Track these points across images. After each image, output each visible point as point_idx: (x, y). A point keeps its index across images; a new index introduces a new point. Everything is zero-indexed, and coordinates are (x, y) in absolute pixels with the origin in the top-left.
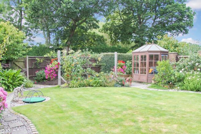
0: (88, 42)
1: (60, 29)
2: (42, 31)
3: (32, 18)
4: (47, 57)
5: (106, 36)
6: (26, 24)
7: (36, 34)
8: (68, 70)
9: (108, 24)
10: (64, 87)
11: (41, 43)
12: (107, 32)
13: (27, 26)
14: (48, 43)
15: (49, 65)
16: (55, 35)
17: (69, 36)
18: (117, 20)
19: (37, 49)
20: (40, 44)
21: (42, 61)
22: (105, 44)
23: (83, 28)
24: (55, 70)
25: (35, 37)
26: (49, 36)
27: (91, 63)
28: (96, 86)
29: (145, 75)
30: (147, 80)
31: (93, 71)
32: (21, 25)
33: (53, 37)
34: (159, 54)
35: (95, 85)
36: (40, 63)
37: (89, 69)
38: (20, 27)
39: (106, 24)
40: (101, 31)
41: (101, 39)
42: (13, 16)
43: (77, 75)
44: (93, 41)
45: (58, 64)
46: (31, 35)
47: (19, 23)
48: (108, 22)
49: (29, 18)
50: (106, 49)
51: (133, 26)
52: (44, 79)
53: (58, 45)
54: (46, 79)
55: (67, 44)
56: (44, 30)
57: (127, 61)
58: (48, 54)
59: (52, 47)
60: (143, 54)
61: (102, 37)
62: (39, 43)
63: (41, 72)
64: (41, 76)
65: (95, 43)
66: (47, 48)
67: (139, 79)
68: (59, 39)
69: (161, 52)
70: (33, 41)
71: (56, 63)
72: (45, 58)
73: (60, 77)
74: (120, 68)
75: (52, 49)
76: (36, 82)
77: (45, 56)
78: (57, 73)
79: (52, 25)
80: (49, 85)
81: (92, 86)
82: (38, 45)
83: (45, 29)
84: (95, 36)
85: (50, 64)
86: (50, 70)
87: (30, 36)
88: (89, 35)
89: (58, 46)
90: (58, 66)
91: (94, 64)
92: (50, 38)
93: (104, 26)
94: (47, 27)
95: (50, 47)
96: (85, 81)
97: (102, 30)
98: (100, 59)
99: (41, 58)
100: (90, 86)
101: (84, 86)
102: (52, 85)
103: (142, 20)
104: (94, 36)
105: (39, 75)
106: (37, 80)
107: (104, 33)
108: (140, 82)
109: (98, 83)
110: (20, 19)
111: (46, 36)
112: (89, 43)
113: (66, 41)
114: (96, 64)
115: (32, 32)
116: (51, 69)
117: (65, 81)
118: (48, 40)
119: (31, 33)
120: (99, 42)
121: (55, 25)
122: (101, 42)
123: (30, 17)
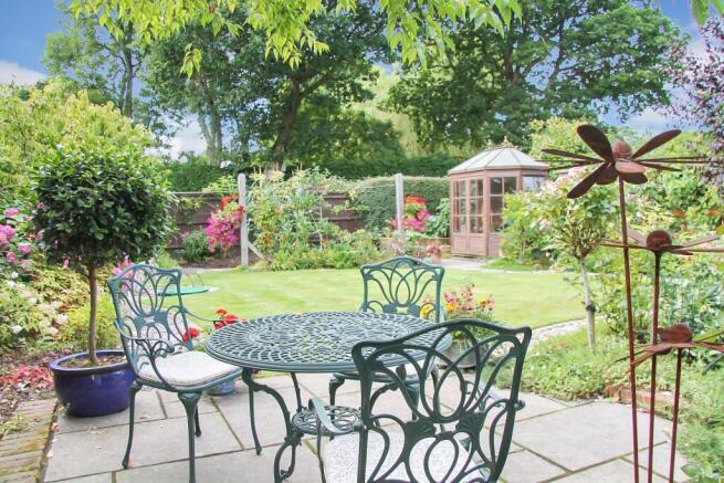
0: (343, 144)
1: (251, 106)
2: (196, 115)
3: (165, 79)
4: (210, 195)
5: (400, 121)
6: (145, 94)
7: (176, 125)
8: (268, 227)
9: (408, 83)
10: (256, 271)
11: (192, 152)
12: (406, 110)
13: (148, 100)
14: (217, 151)
15: (215, 213)
16: (235, 127)
17: (281, 128)
18: (437, 69)
19: (181, 172)
20: (191, 156)
21: (197, 205)
22: (398, 151)
23: (320, 100)
24: (232, 227)
25: (173, 135)
26: (217, 128)
27: (330, 205)
28: (342, 267)
29: (481, 235)
30: (487, 250)
31: (335, 228)
32: (129, 97)
33: (230, 132)
34: (516, 174)
35: (339, 264)
36: (192, 211)
37: (323, 222)
38: (127, 106)
39: (400, 83)
40: (384, 107)
41: (383, 135)
42: (103, 72)
43: (292, 240)
44: (359, 141)
45: (241, 209)
46: (161, 126)
47: (122, 93)
48: (409, 76)
49: (157, 81)
50: (399, 164)
51: (490, 85)
52: (206, 253)
53: (246, 157)
54: (211, 255)
55: (275, 155)
56: (202, 113)
57: (442, 200)
58: (215, 185)
59: (229, 163)
60: (476, 177)
61: (389, 125)
62: (186, 151)
63: (197, 234)
64: (197, 247)
65: (365, 146)
66: (211, 167)
67: (468, 247)
68: (248, 138)
69: (523, 169)
70: (167, 147)
71: (234, 206)
72: (205, 196)
73: (245, 243)
74: (411, 217)
75: (229, 171)
76: (182, 261)
77: (206, 190)
78: (237, 233)
79: (227, 95)
80: (220, 267)
81: (332, 267)
82: (184, 160)
83: (204, 108)
84: (364, 124)
85: (219, 211)
86: (220, 227)
87: (158, 131)
88: (346, 122)
89: (245, 160)
90: (241, 214)
91: (337, 209)
92: (220, 135)
93: (393, 90)
94: (212, 103)
95: (223, 165)
96: (313, 254)
97: (389, 104)
98: (352, 194)
99: (196, 196)
100: (325, 266)
101: (309, 267)
102: (226, 266)
103: (514, 67)
104: (361, 123)
105: (191, 241)
106: (185, 257)
107: (394, 114)
108: (471, 257)
109: (347, 260)
110: (125, 80)
111: (209, 129)
112: (349, 148)
113: (271, 143)
114: (342, 208)
115: (165, 119)
116: (221, 224)
117: (260, 255)
118: (213, 141)
119: (159, 120)
120: (378, 143)
121: (235, 97)
122: (384, 143)
123: (159, 78)
